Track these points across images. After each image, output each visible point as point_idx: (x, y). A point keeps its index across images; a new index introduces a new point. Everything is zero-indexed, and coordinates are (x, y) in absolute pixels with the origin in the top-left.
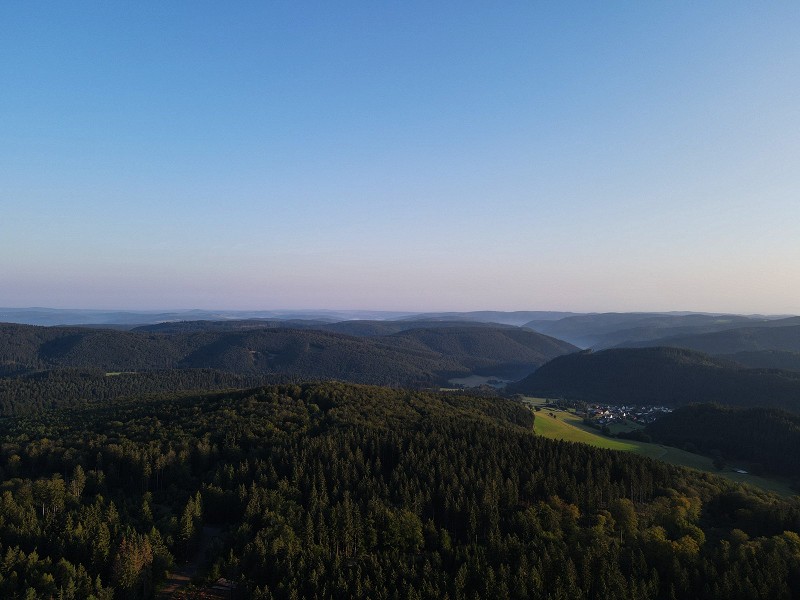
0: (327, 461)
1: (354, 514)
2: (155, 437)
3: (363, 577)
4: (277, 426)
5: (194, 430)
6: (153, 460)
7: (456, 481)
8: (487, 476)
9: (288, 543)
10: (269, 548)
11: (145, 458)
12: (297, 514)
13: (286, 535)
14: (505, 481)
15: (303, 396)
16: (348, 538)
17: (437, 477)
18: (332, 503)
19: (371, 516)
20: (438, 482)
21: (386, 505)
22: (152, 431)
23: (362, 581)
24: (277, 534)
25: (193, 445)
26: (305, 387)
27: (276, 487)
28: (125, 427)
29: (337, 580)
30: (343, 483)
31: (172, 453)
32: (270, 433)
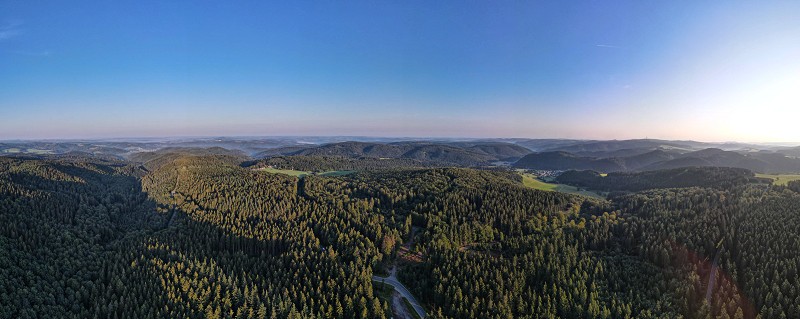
0: (456, 204)
2: (395, 187)
4: (436, 186)
5: (408, 186)
11: (392, 196)
12: (446, 228)
15: (444, 173)
17: (497, 210)
18: (459, 223)
22: (394, 184)
24: (440, 238)
25: (407, 192)
26: (444, 170)
27: (437, 215)
28: (386, 181)
29: (466, 265)
30: (462, 213)
31: (401, 195)
32: (434, 189)
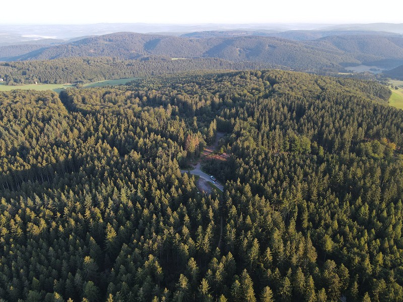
0: (270, 111)
1: (279, 135)
2: (196, 93)
3: (280, 161)
4: (248, 92)
5: (212, 91)
6: (196, 104)
7: (331, 126)
8: (349, 125)
9: (251, 144)
10: (243, 145)
11: (193, 102)
12: (255, 133)
13: (249, 140)
14: (358, 128)
15: (262, 77)
16: (276, 144)
17: (322, 123)
18: (271, 130)
19: (287, 137)
20: (322, 126)
21: (295, 133)
22: (194, 90)
23: (279, 162)
24: (246, 139)
25: (212, 98)
26: (263, 72)
27: (247, 120)
28: (183, 87)
29: (269, 160)
30: (276, 121)
31: (203, 101)
32: (245, 95)
